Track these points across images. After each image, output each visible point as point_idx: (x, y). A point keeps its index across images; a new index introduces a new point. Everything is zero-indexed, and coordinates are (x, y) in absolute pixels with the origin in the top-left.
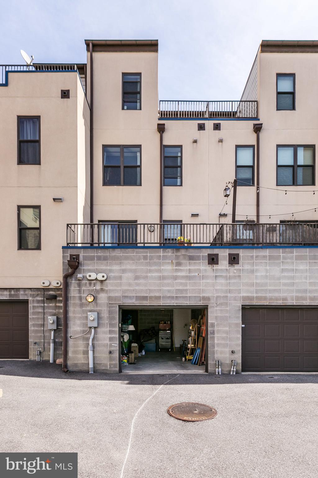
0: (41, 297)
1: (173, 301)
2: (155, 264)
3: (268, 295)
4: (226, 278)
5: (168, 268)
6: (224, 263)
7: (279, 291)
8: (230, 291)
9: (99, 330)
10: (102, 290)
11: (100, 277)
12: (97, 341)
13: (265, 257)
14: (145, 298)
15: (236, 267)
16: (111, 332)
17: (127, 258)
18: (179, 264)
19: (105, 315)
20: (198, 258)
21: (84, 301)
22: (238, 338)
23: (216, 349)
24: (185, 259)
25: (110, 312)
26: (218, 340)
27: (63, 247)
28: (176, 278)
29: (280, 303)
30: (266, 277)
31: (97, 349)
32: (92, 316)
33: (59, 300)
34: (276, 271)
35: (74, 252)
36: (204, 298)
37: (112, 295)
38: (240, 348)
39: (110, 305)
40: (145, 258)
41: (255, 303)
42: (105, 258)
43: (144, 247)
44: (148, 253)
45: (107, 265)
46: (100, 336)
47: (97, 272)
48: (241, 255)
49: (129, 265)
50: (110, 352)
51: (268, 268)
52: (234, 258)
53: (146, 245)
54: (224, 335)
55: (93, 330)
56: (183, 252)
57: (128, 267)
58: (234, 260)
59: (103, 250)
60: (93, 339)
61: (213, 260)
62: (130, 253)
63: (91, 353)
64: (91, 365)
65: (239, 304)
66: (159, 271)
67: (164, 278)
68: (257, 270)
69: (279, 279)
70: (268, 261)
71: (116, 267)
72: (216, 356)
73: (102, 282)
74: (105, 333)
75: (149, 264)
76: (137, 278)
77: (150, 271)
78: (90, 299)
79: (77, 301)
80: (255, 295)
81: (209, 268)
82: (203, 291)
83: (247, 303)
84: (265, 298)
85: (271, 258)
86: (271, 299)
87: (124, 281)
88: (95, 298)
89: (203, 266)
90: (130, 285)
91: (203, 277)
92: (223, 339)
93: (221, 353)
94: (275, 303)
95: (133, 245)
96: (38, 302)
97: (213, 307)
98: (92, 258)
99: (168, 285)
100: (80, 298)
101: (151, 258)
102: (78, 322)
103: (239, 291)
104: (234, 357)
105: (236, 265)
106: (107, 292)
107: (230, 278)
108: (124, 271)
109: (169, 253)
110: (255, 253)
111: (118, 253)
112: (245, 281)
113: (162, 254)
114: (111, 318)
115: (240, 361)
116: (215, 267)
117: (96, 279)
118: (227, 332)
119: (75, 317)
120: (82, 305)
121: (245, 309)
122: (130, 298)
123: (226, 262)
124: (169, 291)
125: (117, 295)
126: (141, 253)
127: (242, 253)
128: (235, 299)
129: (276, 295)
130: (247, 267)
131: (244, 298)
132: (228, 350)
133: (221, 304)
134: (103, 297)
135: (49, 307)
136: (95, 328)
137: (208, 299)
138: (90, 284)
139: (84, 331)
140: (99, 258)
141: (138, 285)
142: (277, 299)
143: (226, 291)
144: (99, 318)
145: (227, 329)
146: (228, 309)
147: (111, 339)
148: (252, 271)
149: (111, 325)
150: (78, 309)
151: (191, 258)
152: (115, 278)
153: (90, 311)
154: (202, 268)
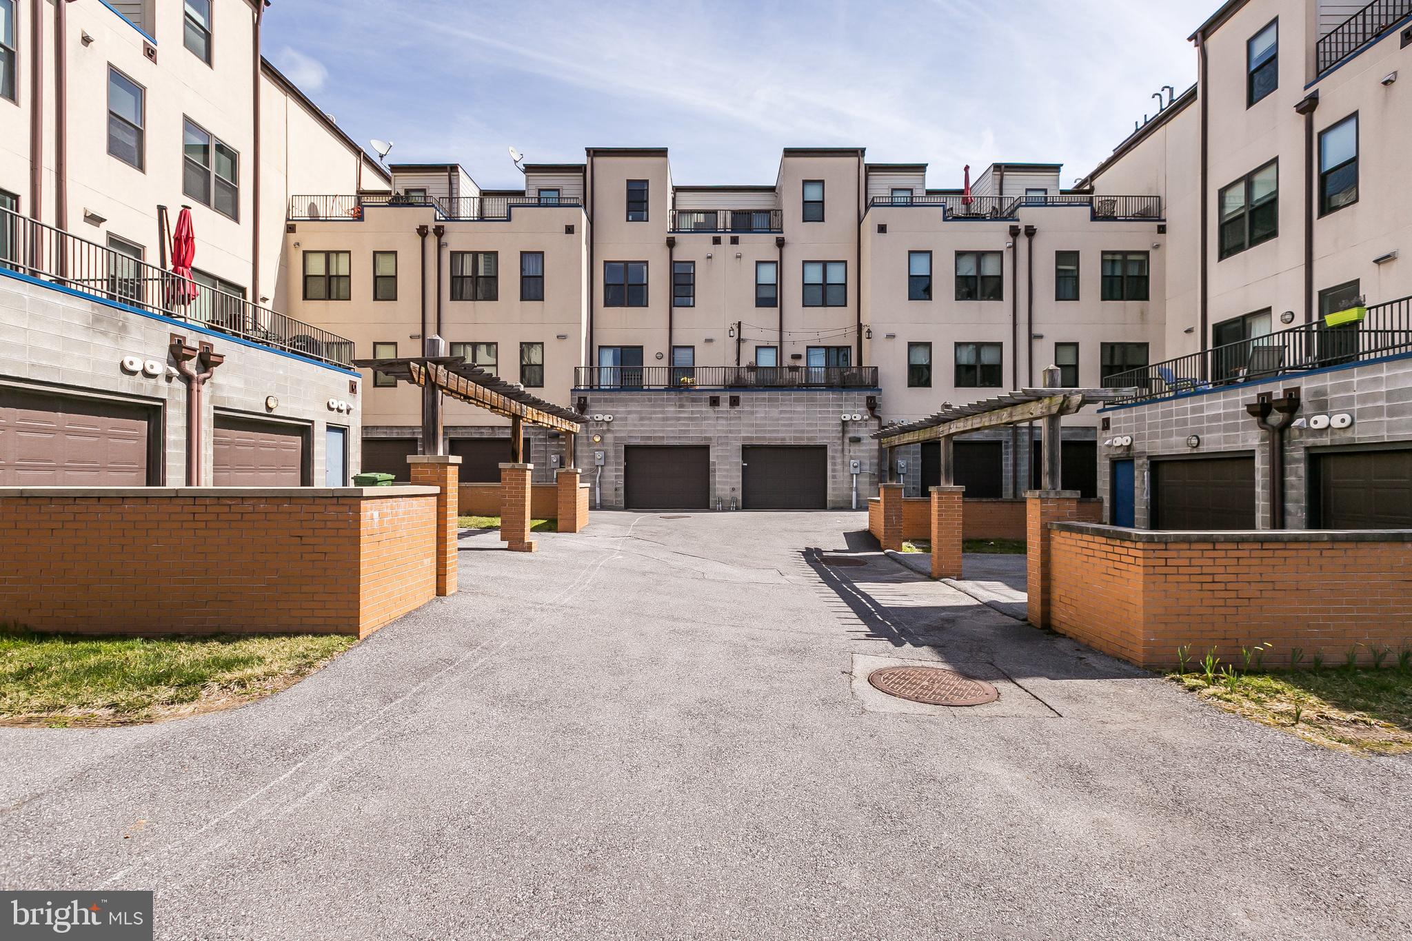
0: (543, 435)
1: (676, 441)
2: (660, 406)
3: (768, 435)
4: (726, 419)
5: (671, 410)
6: (725, 406)
7: (778, 431)
8: (730, 432)
9: (605, 468)
10: (609, 430)
11: (606, 418)
12: (604, 478)
13: (764, 399)
14: (649, 438)
15: (737, 408)
16: (616, 470)
17: (632, 400)
18: (681, 406)
19: (611, 454)
20: (700, 400)
21: (591, 441)
22: (738, 476)
23: (717, 486)
24: (687, 401)
25: (616, 451)
26: (719, 478)
27: (572, 390)
28: (679, 419)
29: (779, 443)
30: (765, 418)
31: (604, 486)
32: (599, 455)
33: (562, 438)
34: (775, 412)
35: (582, 394)
36: (706, 438)
37: (618, 435)
38: (740, 486)
39: (616, 445)
40: (650, 400)
41: (755, 442)
42: (612, 401)
43: (649, 390)
44: (653, 396)
45: (613, 407)
46: (606, 473)
47: (604, 413)
48: (741, 397)
49: (634, 407)
50: (616, 489)
51: (767, 409)
52: (734, 401)
53: (651, 388)
54: (725, 473)
55: (600, 468)
56: (686, 394)
57: (634, 409)
58: (734, 402)
59: (610, 393)
60: (600, 477)
61: (715, 402)
62: (637, 395)
63: (598, 489)
64: (598, 501)
65: (739, 444)
66: (663, 412)
67: (667, 419)
68: (756, 412)
69: (778, 420)
70: (767, 403)
71: (622, 409)
72: (717, 493)
73: (608, 422)
74: (611, 471)
75: (653, 406)
76: (642, 419)
77: (655, 413)
78: (597, 439)
79: (585, 441)
80: (755, 435)
81: (710, 409)
82: (706, 431)
83: (747, 443)
84: (764, 438)
85: (770, 400)
86: (770, 439)
87: (629, 421)
88: (602, 438)
89: (706, 408)
90: (635, 425)
91: (705, 419)
92: (724, 476)
93: (722, 490)
94: (773, 443)
95: (639, 388)
96: (540, 440)
97: (714, 446)
98: (599, 400)
99: (671, 425)
100: (588, 438)
101: (656, 400)
102: (586, 461)
103: (739, 432)
104: (734, 494)
105: (736, 407)
106: (612, 432)
107: (731, 419)
108: (630, 412)
109: (673, 395)
110: (755, 395)
111: (624, 395)
112: (745, 422)
113: (665, 397)
114: (616, 457)
115: (740, 498)
116: (717, 409)
117: (603, 420)
118: (727, 470)
119: (582, 457)
120: (589, 445)
121: (745, 449)
122: (635, 437)
123: (728, 404)
124: (672, 431)
125: (623, 435)
126: (646, 396)
127: (742, 395)
128: (735, 439)
129: (775, 435)
130: (747, 409)
131: (745, 438)
132: (728, 487)
133: (722, 444)
134: (609, 436)
135: (551, 446)
136: (602, 466)
137: (710, 439)
138: (597, 425)
139: (591, 470)
140: (606, 400)
141: (642, 425)
142: (776, 439)
143: (727, 432)
144: (606, 457)
145: (728, 467)
146: (729, 448)
147: (617, 477)
148: (752, 413)
149: (617, 464)
150: (585, 448)
151: (694, 400)
152: (621, 419)
153: (597, 450)
154: (704, 409)
